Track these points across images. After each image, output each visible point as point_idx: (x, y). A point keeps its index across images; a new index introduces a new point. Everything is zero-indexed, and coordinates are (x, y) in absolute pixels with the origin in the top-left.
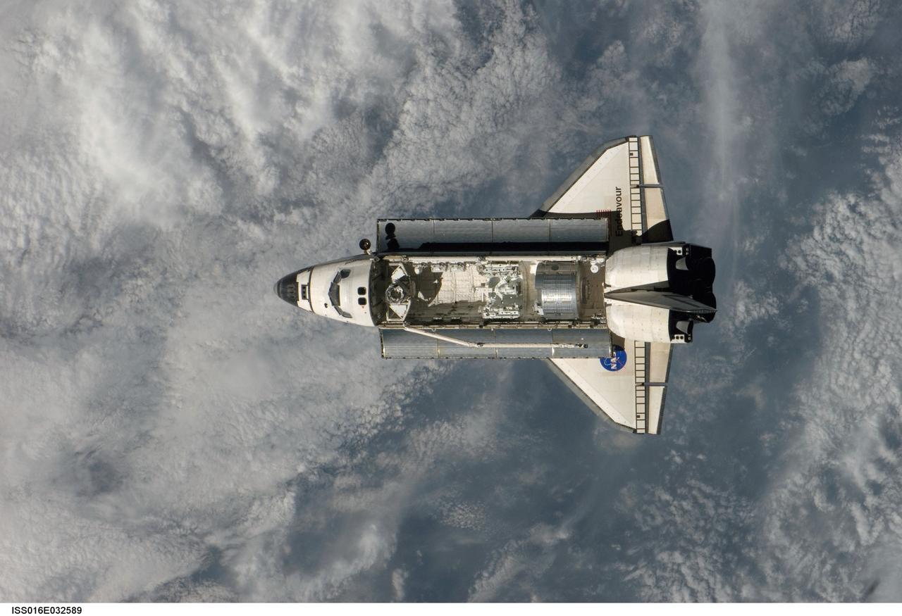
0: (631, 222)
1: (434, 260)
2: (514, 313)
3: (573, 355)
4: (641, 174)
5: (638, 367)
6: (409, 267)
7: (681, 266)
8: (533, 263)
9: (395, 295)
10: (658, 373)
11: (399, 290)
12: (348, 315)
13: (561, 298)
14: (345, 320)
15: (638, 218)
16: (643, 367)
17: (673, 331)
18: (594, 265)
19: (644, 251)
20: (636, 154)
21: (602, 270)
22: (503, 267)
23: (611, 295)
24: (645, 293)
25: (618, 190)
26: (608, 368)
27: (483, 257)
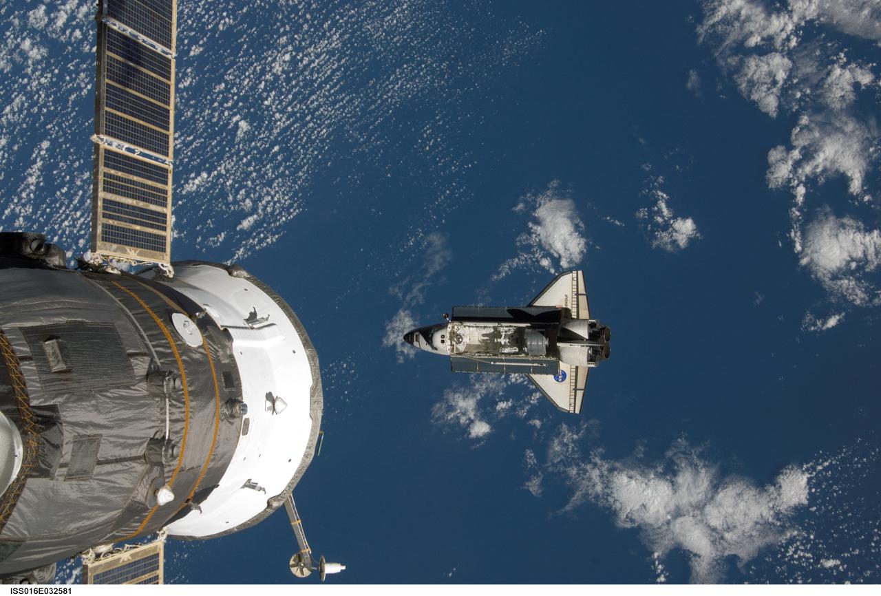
4: (577, 289)
5: (572, 381)
7: (593, 330)
10: (581, 383)
12: (436, 349)
14: (434, 351)
15: (575, 310)
16: (574, 381)
17: (591, 359)
20: (575, 279)
25: (566, 296)
26: (558, 381)
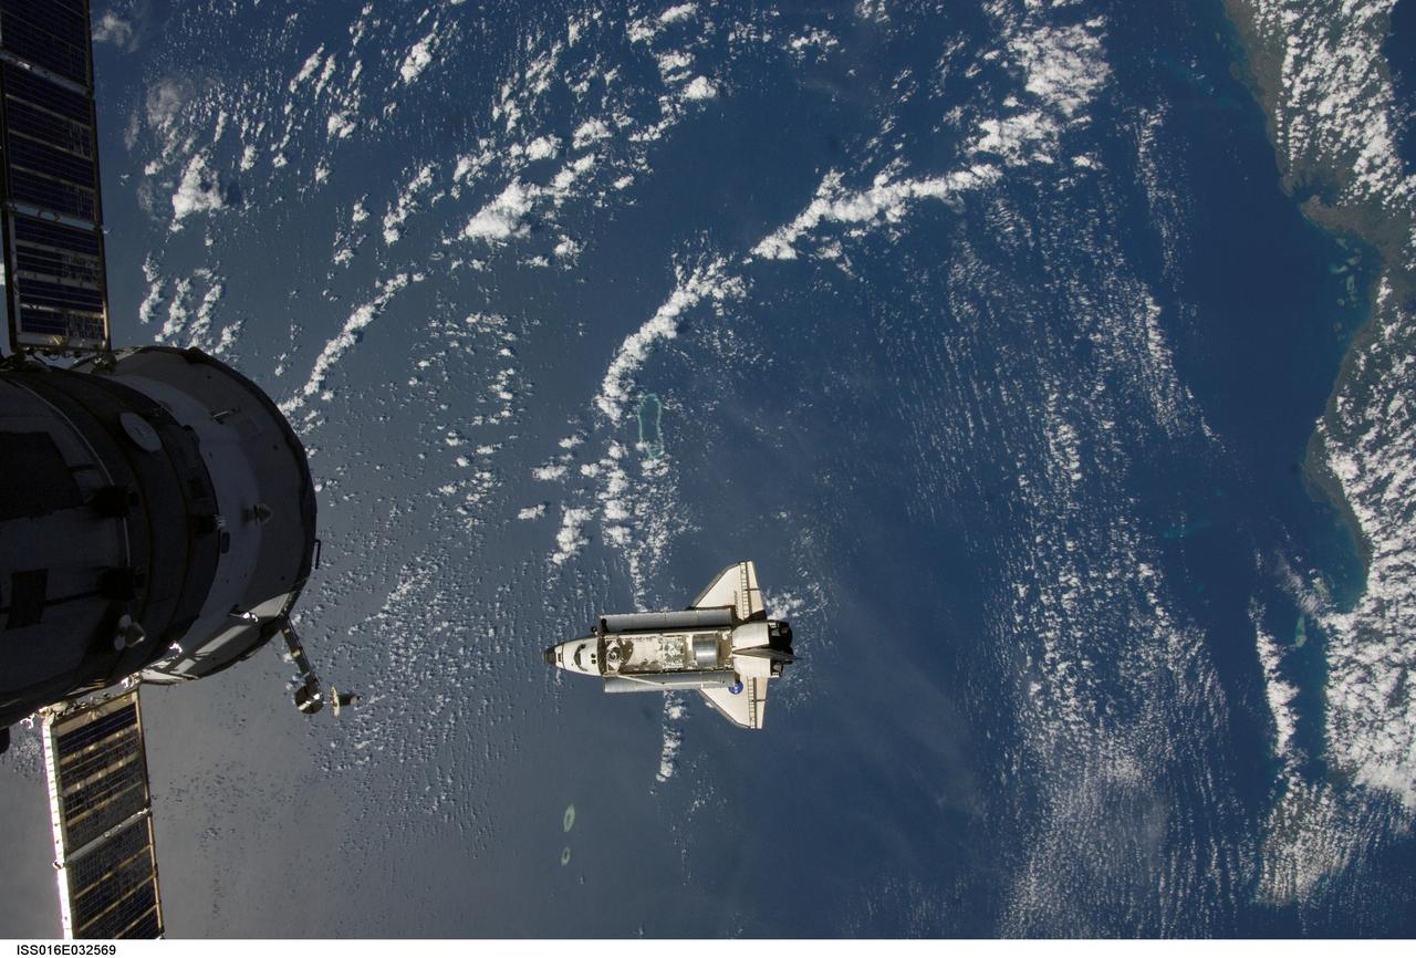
0: (742, 614)
1: (634, 636)
2: (681, 665)
3: (714, 686)
4: (748, 583)
5: (750, 692)
6: (619, 641)
7: (774, 634)
8: (690, 636)
9: (612, 658)
10: (762, 694)
11: (615, 654)
12: (586, 670)
13: (708, 654)
14: (584, 673)
15: (747, 608)
16: (752, 691)
17: (773, 671)
18: (725, 635)
19: (754, 626)
20: (745, 572)
21: (730, 638)
22: (672, 640)
23: (740, 652)
24: (759, 650)
25: (735, 593)
26: (733, 693)
27: (661, 633)
